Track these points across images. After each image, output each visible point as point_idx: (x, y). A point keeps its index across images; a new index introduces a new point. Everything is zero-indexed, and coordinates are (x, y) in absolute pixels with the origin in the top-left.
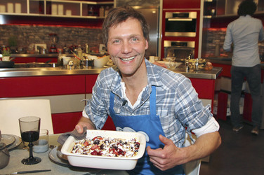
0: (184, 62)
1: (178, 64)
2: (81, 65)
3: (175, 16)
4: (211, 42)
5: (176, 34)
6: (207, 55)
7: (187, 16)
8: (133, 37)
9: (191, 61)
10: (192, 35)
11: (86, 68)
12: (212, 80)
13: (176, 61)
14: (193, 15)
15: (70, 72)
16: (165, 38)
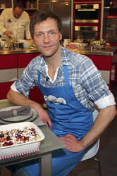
0: (89, 43)
1: (85, 45)
2: (14, 47)
3: (82, 7)
4: (110, 27)
5: (84, 21)
6: (107, 37)
7: (92, 7)
8: (51, 32)
9: (95, 42)
10: (96, 21)
11: (18, 49)
12: (110, 56)
13: (83, 42)
14: (96, 6)
15: (6, 52)
16: (75, 24)
